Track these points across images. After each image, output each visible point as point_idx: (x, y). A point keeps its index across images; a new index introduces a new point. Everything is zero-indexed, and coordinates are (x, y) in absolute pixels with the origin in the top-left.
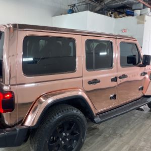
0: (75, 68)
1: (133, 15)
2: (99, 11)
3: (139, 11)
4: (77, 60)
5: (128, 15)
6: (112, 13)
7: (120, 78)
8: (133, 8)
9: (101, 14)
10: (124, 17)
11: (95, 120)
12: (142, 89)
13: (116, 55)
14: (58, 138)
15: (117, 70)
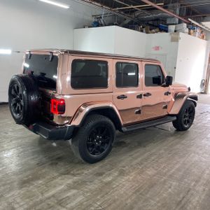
0: (107, 84)
1: (167, 31)
2: (129, 23)
3: (174, 26)
4: (109, 79)
5: (161, 30)
6: (143, 27)
7: (145, 95)
8: (168, 23)
9: (131, 28)
10: (157, 32)
11: (123, 129)
12: (166, 107)
13: (142, 76)
14: (93, 139)
15: (142, 88)
